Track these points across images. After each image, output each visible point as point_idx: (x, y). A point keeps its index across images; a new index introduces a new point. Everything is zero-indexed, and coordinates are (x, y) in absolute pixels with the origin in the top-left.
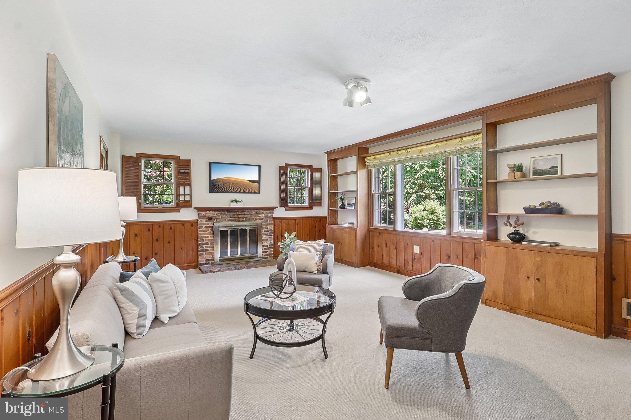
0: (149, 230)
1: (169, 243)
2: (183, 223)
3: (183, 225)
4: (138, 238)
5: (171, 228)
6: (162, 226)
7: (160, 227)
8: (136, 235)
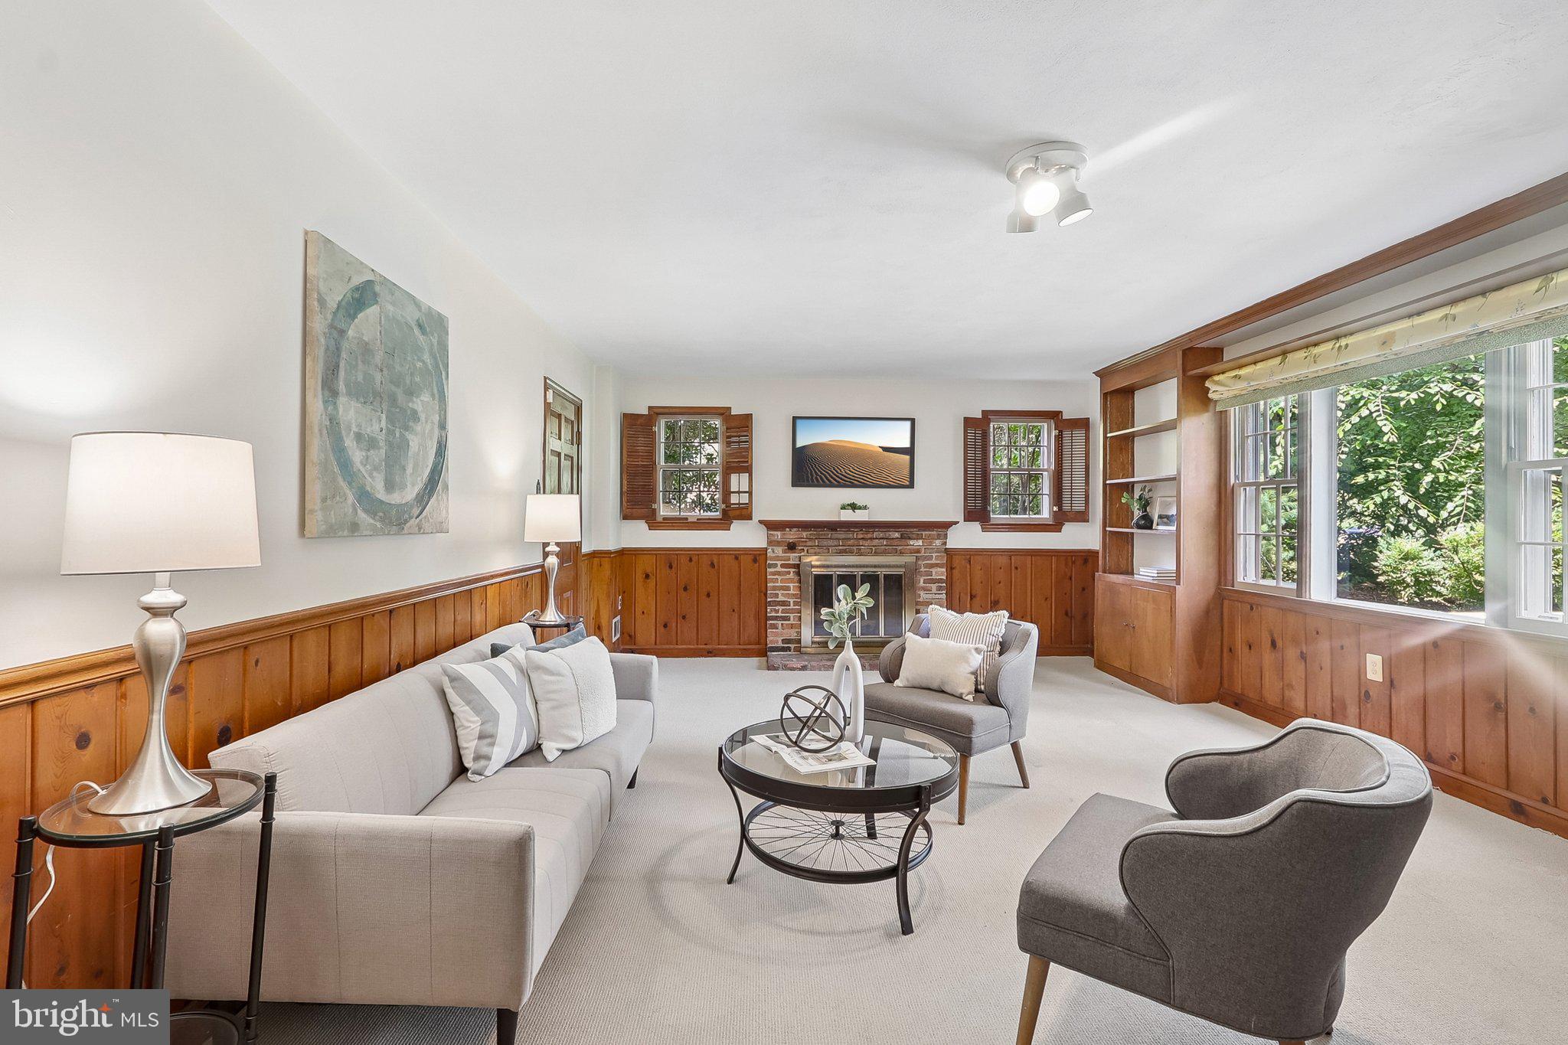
0: (671, 567)
1: (708, 595)
2: (737, 554)
3: (737, 558)
4: (652, 582)
5: (712, 565)
6: (695, 559)
7: (691, 560)
8: (647, 576)
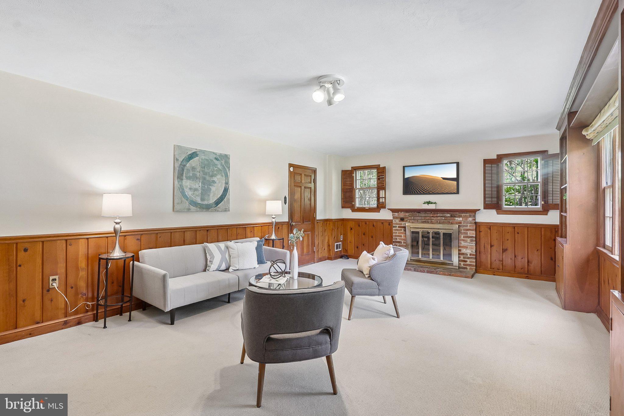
0: (359, 226)
1: (372, 237)
2: (382, 222)
3: (382, 223)
4: (353, 230)
5: (374, 226)
6: (367, 223)
7: (366, 224)
8: (351, 229)
